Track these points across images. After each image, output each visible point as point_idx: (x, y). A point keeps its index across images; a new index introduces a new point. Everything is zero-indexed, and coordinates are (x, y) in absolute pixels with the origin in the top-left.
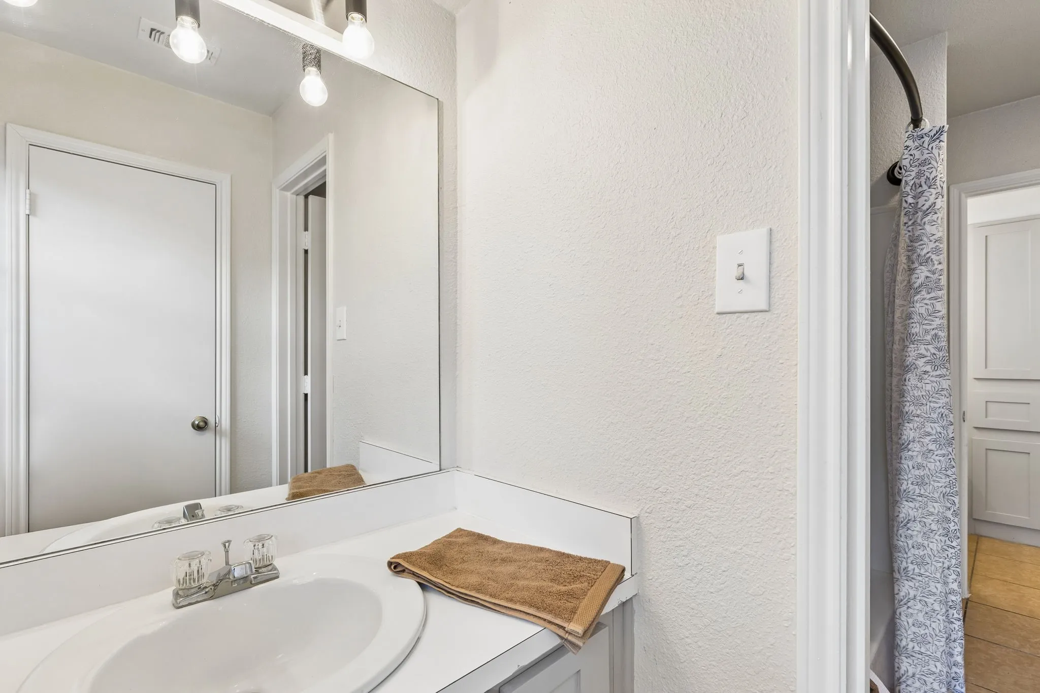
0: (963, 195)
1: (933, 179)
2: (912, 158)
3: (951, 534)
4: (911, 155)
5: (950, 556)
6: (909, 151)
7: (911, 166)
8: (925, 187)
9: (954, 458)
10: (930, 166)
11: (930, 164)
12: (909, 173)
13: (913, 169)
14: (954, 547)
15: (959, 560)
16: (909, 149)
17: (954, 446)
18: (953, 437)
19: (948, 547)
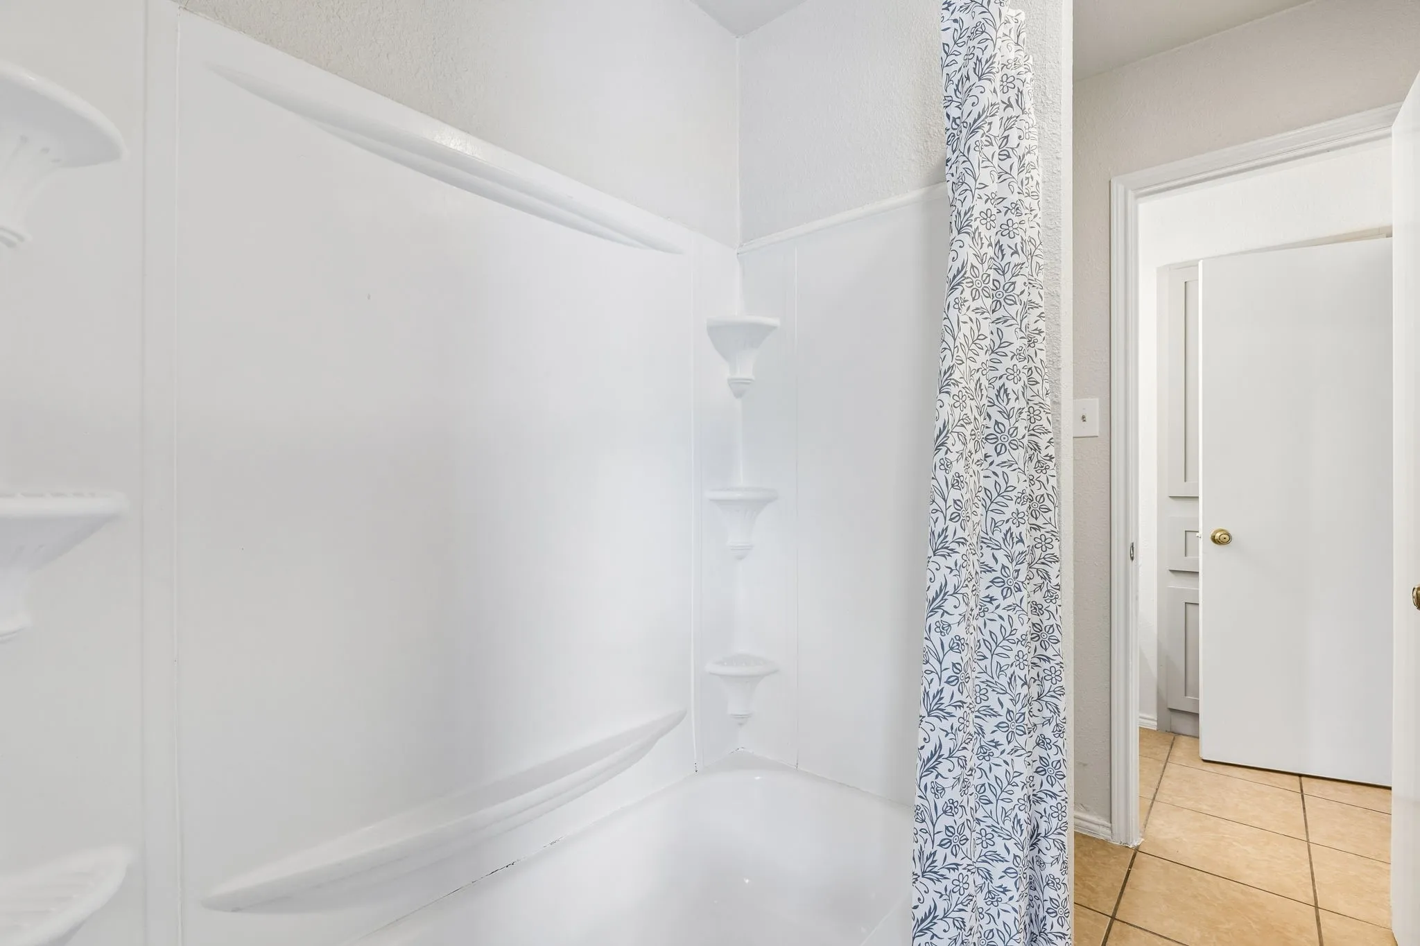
0: (1131, 194)
1: (987, 62)
2: (956, 26)
3: (1050, 771)
4: (955, 21)
5: (1049, 811)
6: (952, 13)
7: (955, 43)
8: (974, 78)
9: (1059, 623)
10: (985, 36)
11: (983, 32)
12: (952, 57)
13: (959, 49)
14: (1054, 796)
15: (1064, 820)
16: (951, 8)
17: (1059, 602)
18: (1057, 585)
19: (1046, 794)
